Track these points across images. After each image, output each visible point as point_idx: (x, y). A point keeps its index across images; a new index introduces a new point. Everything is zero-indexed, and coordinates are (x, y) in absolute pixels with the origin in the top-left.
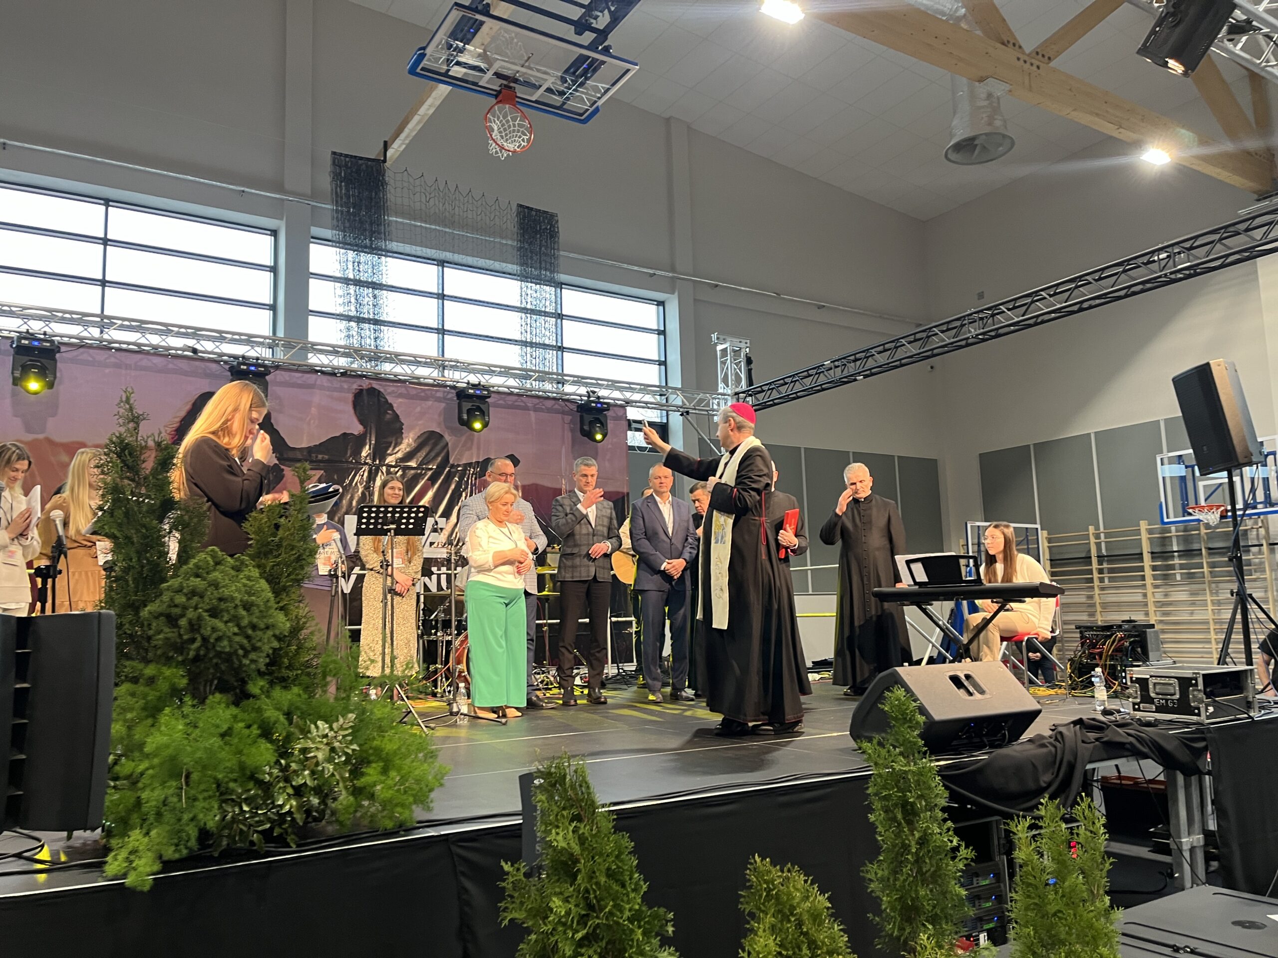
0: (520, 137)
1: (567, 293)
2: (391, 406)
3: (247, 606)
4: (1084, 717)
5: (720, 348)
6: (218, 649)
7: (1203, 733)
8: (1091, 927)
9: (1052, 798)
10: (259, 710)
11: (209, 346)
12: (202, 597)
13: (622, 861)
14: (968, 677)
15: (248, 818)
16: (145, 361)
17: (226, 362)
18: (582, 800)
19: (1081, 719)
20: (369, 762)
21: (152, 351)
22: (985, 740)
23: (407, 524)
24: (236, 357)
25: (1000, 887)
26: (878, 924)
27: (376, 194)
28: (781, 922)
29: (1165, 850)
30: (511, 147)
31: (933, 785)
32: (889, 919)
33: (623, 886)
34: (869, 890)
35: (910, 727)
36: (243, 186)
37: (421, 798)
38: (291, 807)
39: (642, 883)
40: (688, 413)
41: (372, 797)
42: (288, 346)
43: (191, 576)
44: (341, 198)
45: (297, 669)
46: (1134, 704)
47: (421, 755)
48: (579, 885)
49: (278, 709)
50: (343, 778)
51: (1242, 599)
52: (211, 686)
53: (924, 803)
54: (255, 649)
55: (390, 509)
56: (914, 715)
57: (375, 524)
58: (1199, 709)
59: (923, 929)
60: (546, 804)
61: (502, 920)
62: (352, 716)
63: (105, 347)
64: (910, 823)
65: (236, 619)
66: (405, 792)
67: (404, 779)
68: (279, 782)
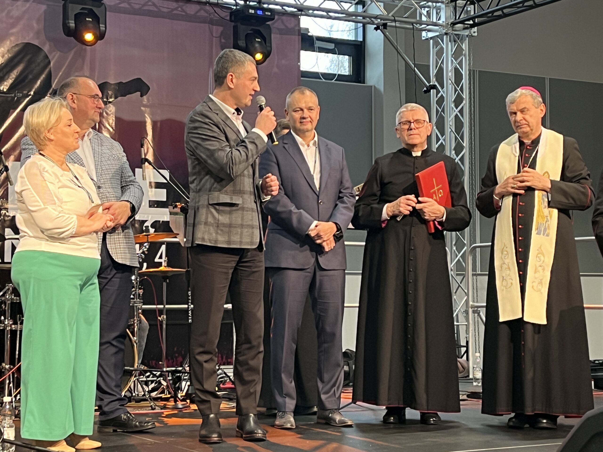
40: (385, 26)
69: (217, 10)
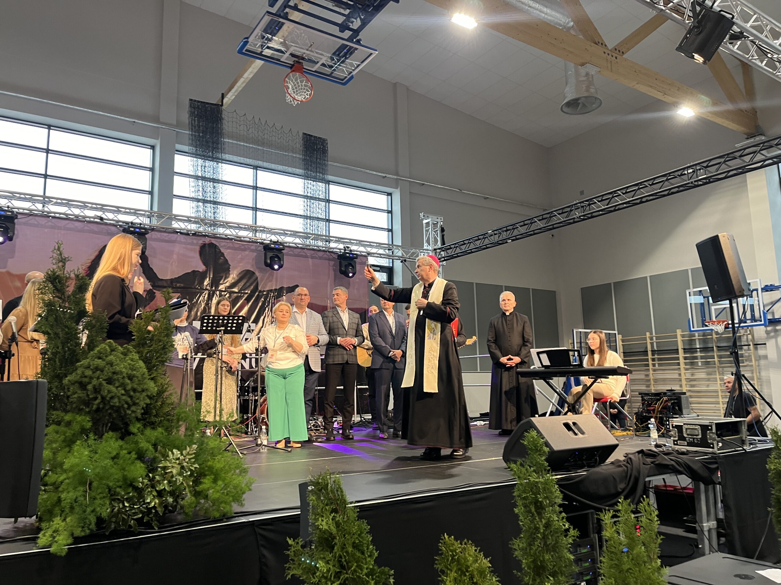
0: (305, 92)
1: (332, 187)
2: (223, 254)
3: (130, 378)
4: (644, 449)
5: (425, 221)
6: (112, 404)
7: (716, 459)
8: (649, 578)
9: (625, 499)
10: (137, 443)
11: (110, 216)
12: (102, 371)
13: (362, 538)
14: (574, 424)
15: (128, 511)
16: (71, 225)
17: (121, 226)
18: (338, 500)
19: (642, 450)
20: (205, 475)
21: (75, 219)
22: (585, 462)
23: (232, 327)
24: (127, 223)
25: (593, 553)
26: (520, 577)
27: (216, 125)
28: (461, 576)
29: (693, 530)
30: (300, 98)
31: (554, 490)
32: (526, 574)
33: (363, 553)
34: (514, 556)
35: (540, 455)
36: (135, 119)
37: (238, 498)
38: (155, 504)
39: (375, 551)
40: (405, 261)
41: (206, 497)
42: (160, 216)
43: (96, 358)
44: (195, 127)
45: (161, 417)
46: (674, 441)
47: (237, 471)
48: (336, 553)
49: (148, 442)
50: (188, 485)
51: (739, 377)
52: (106, 427)
53: (548, 502)
54: (135, 404)
55: (221, 318)
56: (542, 447)
57: (212, 327)
58: (713, 444)
59: (547, 580)
60: (316, 502)
61: (287, 575)
62: (195, 446)
63: (45, 216)
64: (539, 514)
65: (123, 386)
66: (227, 494)
67: (226, 486)
68: (148, 488)
69: (332, 254)
